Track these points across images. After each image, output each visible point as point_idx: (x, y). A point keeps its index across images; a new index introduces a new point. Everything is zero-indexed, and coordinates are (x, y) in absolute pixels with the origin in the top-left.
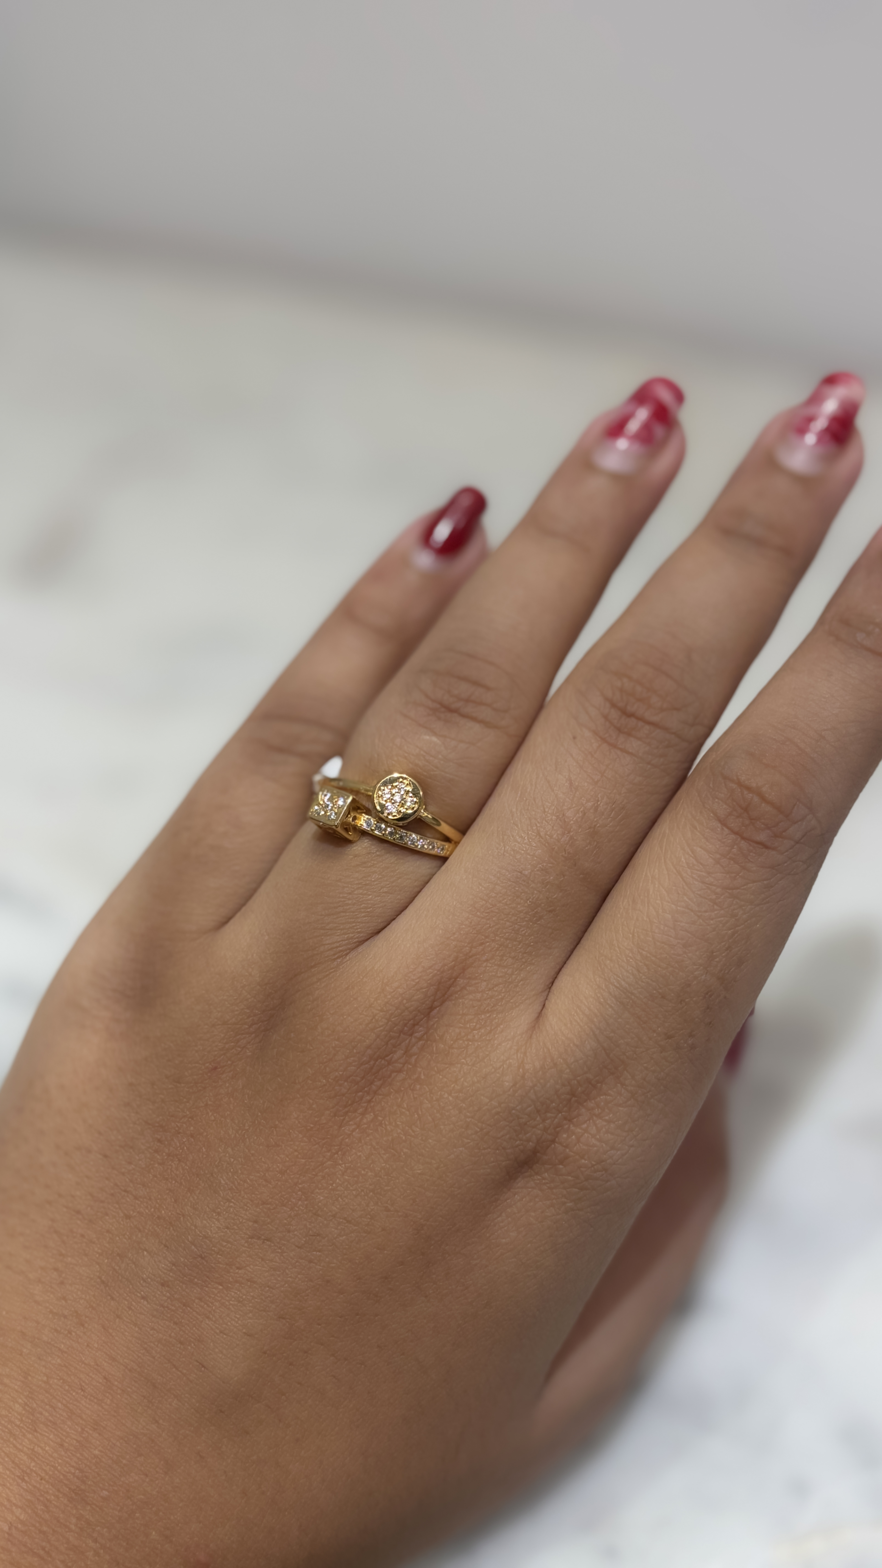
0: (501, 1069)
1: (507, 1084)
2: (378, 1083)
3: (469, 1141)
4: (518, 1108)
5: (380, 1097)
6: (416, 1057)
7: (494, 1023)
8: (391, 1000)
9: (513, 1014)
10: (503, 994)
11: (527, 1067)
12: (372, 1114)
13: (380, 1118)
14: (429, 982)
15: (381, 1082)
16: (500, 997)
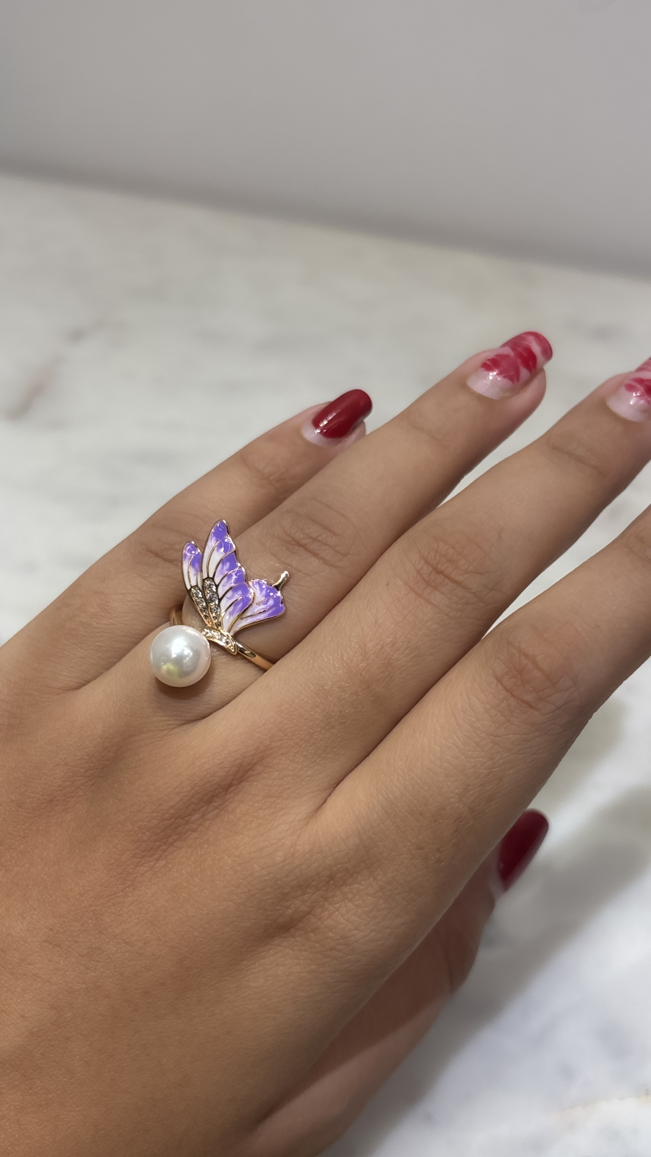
0: (276, 845)
1: (279, 858)
2: (175, 837)
3: (237, 898)
4: (283, 880)
5: (174, 848)
6: (210, 821)
7: (277, 806)
8: (198, 772)
9: (296, 803)
10: (290, 785)
11: (298, 848)
12: (165, 861)
13: (170, 866)
14: (231, 763)
15: (177, 836)
16: (287, 786)
